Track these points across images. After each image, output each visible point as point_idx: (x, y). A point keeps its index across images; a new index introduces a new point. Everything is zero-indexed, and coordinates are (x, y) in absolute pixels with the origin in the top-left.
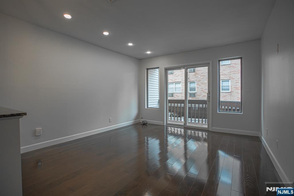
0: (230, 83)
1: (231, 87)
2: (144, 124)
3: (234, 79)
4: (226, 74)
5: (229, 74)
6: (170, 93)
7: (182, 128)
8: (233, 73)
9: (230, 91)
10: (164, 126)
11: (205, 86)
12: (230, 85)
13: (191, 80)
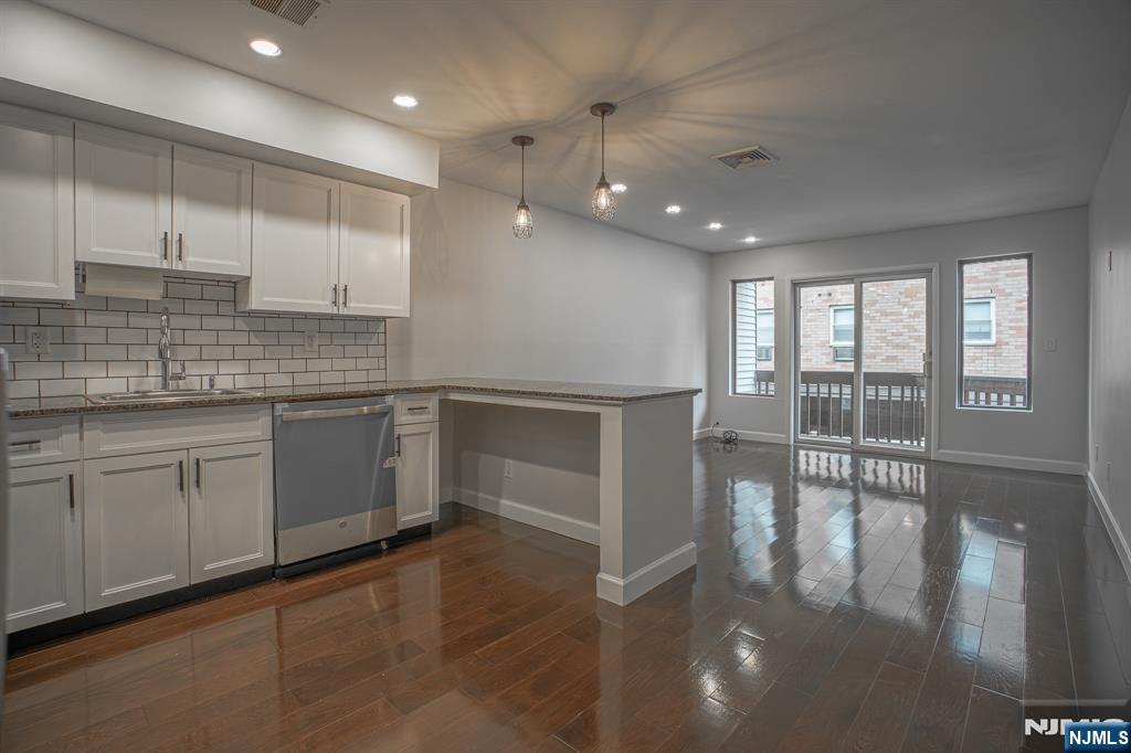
0: (992, 312)
1: (998, 325)
2: (729, 441)
3: (1010, 294)
4: (975, 277)
5: (988, 277)
6: (762, 347)
7: (845, 453)
8: (1007, 275)
9: (993, 341)
10: (789, 445)
11: (893, 321)
12: (993, 318)
13: (840, 300)
